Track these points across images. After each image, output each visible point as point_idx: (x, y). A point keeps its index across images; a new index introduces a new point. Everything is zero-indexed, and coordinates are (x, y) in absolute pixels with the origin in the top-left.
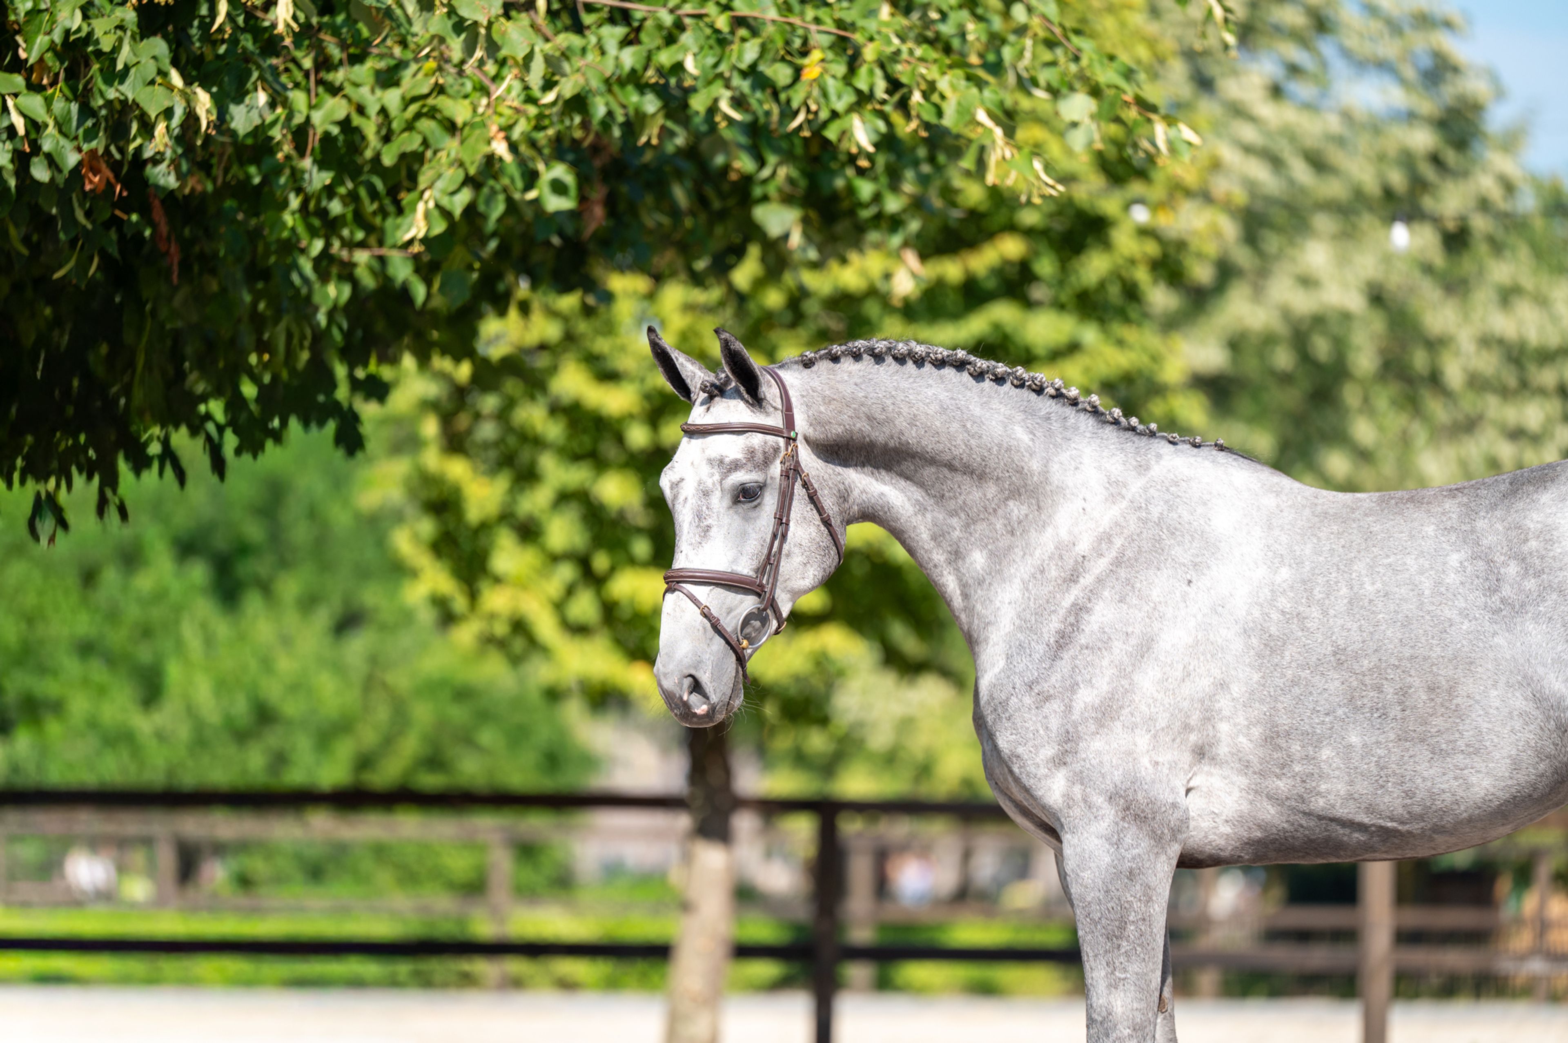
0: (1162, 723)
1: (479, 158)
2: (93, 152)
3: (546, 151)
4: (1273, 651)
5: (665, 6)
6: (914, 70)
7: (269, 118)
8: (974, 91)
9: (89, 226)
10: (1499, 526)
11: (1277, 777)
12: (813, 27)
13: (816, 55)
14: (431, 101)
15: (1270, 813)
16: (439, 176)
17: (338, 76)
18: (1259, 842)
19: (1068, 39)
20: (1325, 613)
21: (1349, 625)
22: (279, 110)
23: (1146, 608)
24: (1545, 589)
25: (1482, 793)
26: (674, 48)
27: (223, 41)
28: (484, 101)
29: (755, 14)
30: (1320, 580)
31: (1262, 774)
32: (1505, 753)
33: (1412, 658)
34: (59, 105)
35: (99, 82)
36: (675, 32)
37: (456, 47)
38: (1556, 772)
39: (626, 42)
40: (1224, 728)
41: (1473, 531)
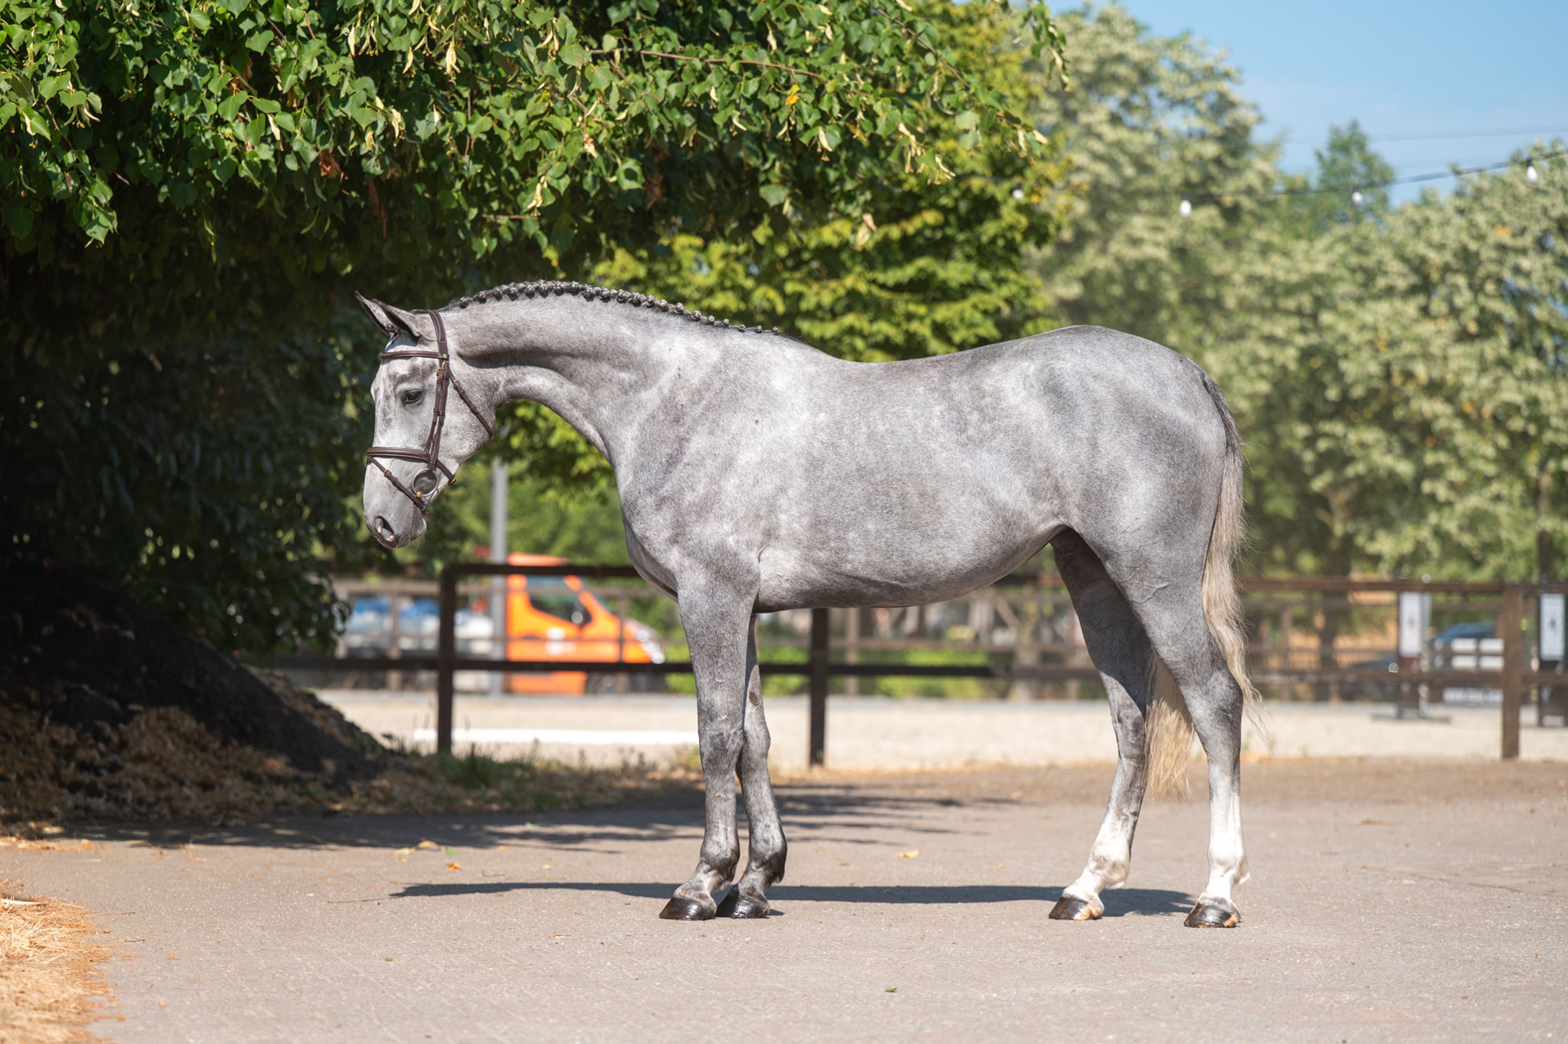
0: (741, 514)
1: (576, 155)
2: (326, 151)
3: (622, 151)
4: (815, 468)
5: (697, 56)
6: (858, 98)
7: (441, 129)
8: (897, 111)
9: (325, 199)
10: (966, 388)
11: (819, 550)
12: (793, 70)
13: (795, 88)
14: (545, 118)
15: (814, 573)
16: (551, 167)
17: (486, 102)
18: (808, 592)
19: (962, 76)
20: (852, 444)
21: (867, 452)
22: (447, 124)
23: (727, 438)
24: (995, 431)
25: (955, 564)
26: (703, 83)
27: (411, 79)
28: (580, 118)
29: (755, 62)
30: (847, 421)
31: (809, 548)
32: (970, 538)
33: (910, 474)
34: (303, 121)
35: (329, 105)
36: (704, 73)
37: (561, 83)
38: (1004, 552)
39: (671, 80)
40: (783, 517)
41: (949, 390)
